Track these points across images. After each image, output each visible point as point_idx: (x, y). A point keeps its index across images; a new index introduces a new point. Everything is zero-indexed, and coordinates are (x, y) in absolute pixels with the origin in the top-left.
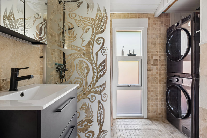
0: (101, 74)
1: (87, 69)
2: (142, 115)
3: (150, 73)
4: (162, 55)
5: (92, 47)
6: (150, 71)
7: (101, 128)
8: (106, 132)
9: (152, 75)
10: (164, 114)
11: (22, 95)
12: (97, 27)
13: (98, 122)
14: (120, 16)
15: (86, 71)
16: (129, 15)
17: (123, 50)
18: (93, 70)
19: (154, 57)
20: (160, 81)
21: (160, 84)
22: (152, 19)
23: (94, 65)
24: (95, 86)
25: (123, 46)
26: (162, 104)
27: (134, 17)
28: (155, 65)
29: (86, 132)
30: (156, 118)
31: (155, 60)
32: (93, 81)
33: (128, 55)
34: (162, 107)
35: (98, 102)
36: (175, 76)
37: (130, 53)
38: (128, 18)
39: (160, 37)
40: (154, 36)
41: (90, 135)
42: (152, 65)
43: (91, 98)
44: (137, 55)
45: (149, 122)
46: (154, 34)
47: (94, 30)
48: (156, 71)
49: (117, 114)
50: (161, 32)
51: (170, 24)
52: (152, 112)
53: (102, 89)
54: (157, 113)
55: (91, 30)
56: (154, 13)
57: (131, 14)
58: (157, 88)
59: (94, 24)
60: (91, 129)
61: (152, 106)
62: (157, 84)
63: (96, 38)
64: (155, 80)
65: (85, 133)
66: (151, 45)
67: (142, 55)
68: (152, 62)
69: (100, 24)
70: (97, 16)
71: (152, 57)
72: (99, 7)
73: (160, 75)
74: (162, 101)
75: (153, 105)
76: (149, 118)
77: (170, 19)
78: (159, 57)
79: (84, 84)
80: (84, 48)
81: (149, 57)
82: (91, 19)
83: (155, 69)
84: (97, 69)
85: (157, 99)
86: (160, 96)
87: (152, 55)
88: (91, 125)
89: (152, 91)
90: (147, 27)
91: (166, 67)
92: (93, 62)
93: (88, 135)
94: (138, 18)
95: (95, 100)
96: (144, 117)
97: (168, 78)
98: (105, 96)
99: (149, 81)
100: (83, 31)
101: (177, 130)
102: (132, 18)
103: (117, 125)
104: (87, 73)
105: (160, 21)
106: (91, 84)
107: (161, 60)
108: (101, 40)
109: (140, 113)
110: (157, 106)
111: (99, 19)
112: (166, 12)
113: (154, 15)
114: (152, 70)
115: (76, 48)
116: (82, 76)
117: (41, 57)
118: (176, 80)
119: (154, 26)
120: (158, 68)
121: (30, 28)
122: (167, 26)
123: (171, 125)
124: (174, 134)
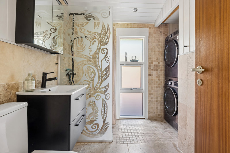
0: (105, 77)
1: (93, 73)
2: (143, 116)
3: (150, 77)
4: (161, 61)
5: (98, 56)
6: (150, 76)
7: (104, 121)
8: (108, 124)
9: (152, 80)
10: (163, 115)
11: (50, 91)
12: (102, 40)
13: (102, 116)
14: (123, 26)
15: (93, 75)
16: (132, 25)
17: (126, 56)
18: (99, 74)
19: (154, 63)
20: (159, 84)
21: (160, 87)
22: (153, 29)
23: (99, 70)
24: (100, 87)
25: (127, 53)
26: (161, 105)
27: (137, 26)
28: (154, 71)
29: (92, 124)
30: (156, 119)
31: (155, 65)
32: (98, 83)
33: (131, 61)
34: (161, 108)
35: (102, 100)
36: (170, 80)
37: (133, 59)
38: (130, 27)
39: (159, 45)
40: (154, 44)
41: (96, 127)
42: (152, 70)
43: (97, 97)
44: (139, 61)
45: (149, 121)
46: (154, 42)
47: (99, 42)
48: (156, 76)
49: (120, 116)
50: (161, 40)
51: (168, 34)
52: (152, 113)
53: (106, 89)
54: (157, 114)
55: (97, 42)
56: (154, 23)
57: (133, 24)
58: (157, 91)
59: (100, 37)
60: (96, 122)
61: (152, 108)
62: (157, 87)
63: (101, 49)
64: (154, 84)
65: (91, 126)
66: (152, 52)
67: (143, 61)
68: (152, 68)
69: (105, 37)
70: (102, 31)
71: (152, 63)
72: (103, 24)
73: (159, 80)
74: (161, 103)
75: (153, 106)
76: (150, 119)
77: (168, 29)
78: (159, 63)
79: (91, 86)
80: (91, 57)
81: (149, 63)
82: (97, 33)
83: (154, 74)
84: (102, 73)
85: (157, 101)
86: (159, 99)
87: (152, 61)
88: (97, 119)
89: (152, 94)
90: (148, 35)
91: (164, 72)
92: (99, 68)
93: (94, 127)
94: (140, 27)
95: (100, 98)
96: (145, 118)
97: (165, 82)
98: (108, 95)
99: (149, 84)
100: (91, 43)
101: (170, 126)
102: (134, 27)
103: (120, 124)
104: (94, 77)
105: (159, 31)
106: (97, 85)
107: (160, 65)
108: (105, 50)
109: (142, 114)
110: (157, 108)
111: (104, 33)
112: (165, 23)
113: (154, 25)
114: (152, 75)
115: (84, 56)
116: (90, 79)
117: (56, 64)
118: (170, 83)
119: (155, 35)
120: (157, 73)
121: (47, 39)
122: (166, 35)
123: (167, 123)
124: (167, 129)
